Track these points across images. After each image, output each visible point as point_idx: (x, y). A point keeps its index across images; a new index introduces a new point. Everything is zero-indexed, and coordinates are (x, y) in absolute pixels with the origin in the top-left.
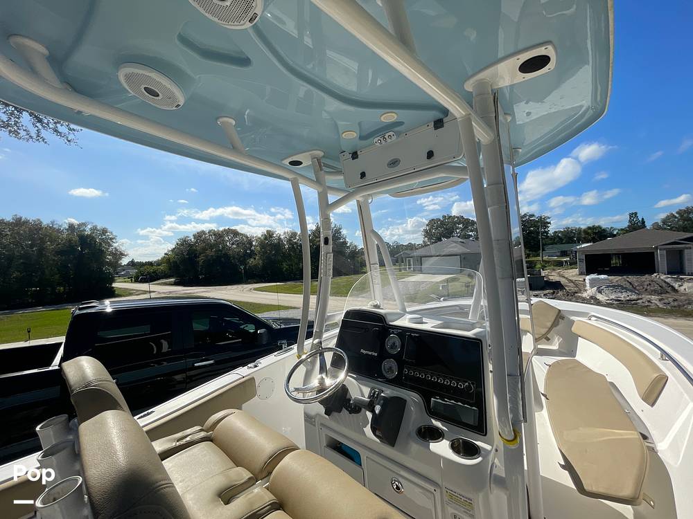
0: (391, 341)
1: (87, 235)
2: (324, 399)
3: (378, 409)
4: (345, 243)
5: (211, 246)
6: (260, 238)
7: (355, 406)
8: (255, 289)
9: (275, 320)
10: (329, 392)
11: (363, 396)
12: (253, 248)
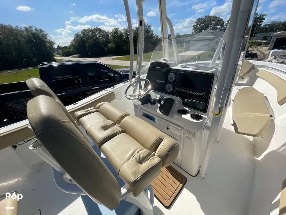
0: (171, 76)
1: (35, 33)
2: (140, 99)
3: (162, 103)
4: (153, 34)
5: (91, 38)
6: (112, 33)
7: (153, 102)
8: (113, 59)
9: (122, 71)
10: (142, 96)
11: (156, 97)
12: (109, 38)
